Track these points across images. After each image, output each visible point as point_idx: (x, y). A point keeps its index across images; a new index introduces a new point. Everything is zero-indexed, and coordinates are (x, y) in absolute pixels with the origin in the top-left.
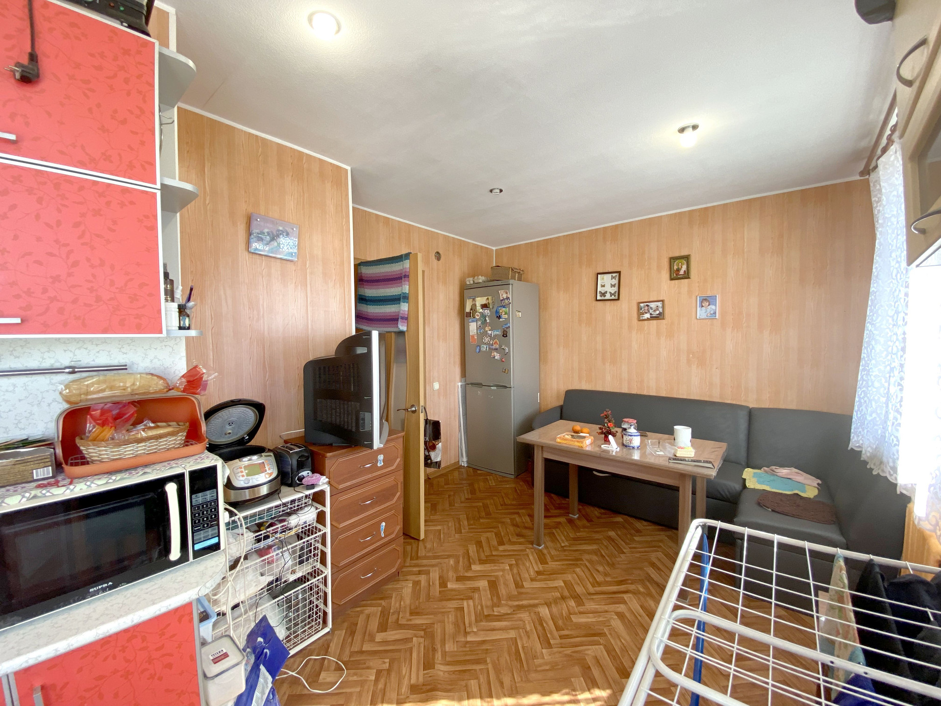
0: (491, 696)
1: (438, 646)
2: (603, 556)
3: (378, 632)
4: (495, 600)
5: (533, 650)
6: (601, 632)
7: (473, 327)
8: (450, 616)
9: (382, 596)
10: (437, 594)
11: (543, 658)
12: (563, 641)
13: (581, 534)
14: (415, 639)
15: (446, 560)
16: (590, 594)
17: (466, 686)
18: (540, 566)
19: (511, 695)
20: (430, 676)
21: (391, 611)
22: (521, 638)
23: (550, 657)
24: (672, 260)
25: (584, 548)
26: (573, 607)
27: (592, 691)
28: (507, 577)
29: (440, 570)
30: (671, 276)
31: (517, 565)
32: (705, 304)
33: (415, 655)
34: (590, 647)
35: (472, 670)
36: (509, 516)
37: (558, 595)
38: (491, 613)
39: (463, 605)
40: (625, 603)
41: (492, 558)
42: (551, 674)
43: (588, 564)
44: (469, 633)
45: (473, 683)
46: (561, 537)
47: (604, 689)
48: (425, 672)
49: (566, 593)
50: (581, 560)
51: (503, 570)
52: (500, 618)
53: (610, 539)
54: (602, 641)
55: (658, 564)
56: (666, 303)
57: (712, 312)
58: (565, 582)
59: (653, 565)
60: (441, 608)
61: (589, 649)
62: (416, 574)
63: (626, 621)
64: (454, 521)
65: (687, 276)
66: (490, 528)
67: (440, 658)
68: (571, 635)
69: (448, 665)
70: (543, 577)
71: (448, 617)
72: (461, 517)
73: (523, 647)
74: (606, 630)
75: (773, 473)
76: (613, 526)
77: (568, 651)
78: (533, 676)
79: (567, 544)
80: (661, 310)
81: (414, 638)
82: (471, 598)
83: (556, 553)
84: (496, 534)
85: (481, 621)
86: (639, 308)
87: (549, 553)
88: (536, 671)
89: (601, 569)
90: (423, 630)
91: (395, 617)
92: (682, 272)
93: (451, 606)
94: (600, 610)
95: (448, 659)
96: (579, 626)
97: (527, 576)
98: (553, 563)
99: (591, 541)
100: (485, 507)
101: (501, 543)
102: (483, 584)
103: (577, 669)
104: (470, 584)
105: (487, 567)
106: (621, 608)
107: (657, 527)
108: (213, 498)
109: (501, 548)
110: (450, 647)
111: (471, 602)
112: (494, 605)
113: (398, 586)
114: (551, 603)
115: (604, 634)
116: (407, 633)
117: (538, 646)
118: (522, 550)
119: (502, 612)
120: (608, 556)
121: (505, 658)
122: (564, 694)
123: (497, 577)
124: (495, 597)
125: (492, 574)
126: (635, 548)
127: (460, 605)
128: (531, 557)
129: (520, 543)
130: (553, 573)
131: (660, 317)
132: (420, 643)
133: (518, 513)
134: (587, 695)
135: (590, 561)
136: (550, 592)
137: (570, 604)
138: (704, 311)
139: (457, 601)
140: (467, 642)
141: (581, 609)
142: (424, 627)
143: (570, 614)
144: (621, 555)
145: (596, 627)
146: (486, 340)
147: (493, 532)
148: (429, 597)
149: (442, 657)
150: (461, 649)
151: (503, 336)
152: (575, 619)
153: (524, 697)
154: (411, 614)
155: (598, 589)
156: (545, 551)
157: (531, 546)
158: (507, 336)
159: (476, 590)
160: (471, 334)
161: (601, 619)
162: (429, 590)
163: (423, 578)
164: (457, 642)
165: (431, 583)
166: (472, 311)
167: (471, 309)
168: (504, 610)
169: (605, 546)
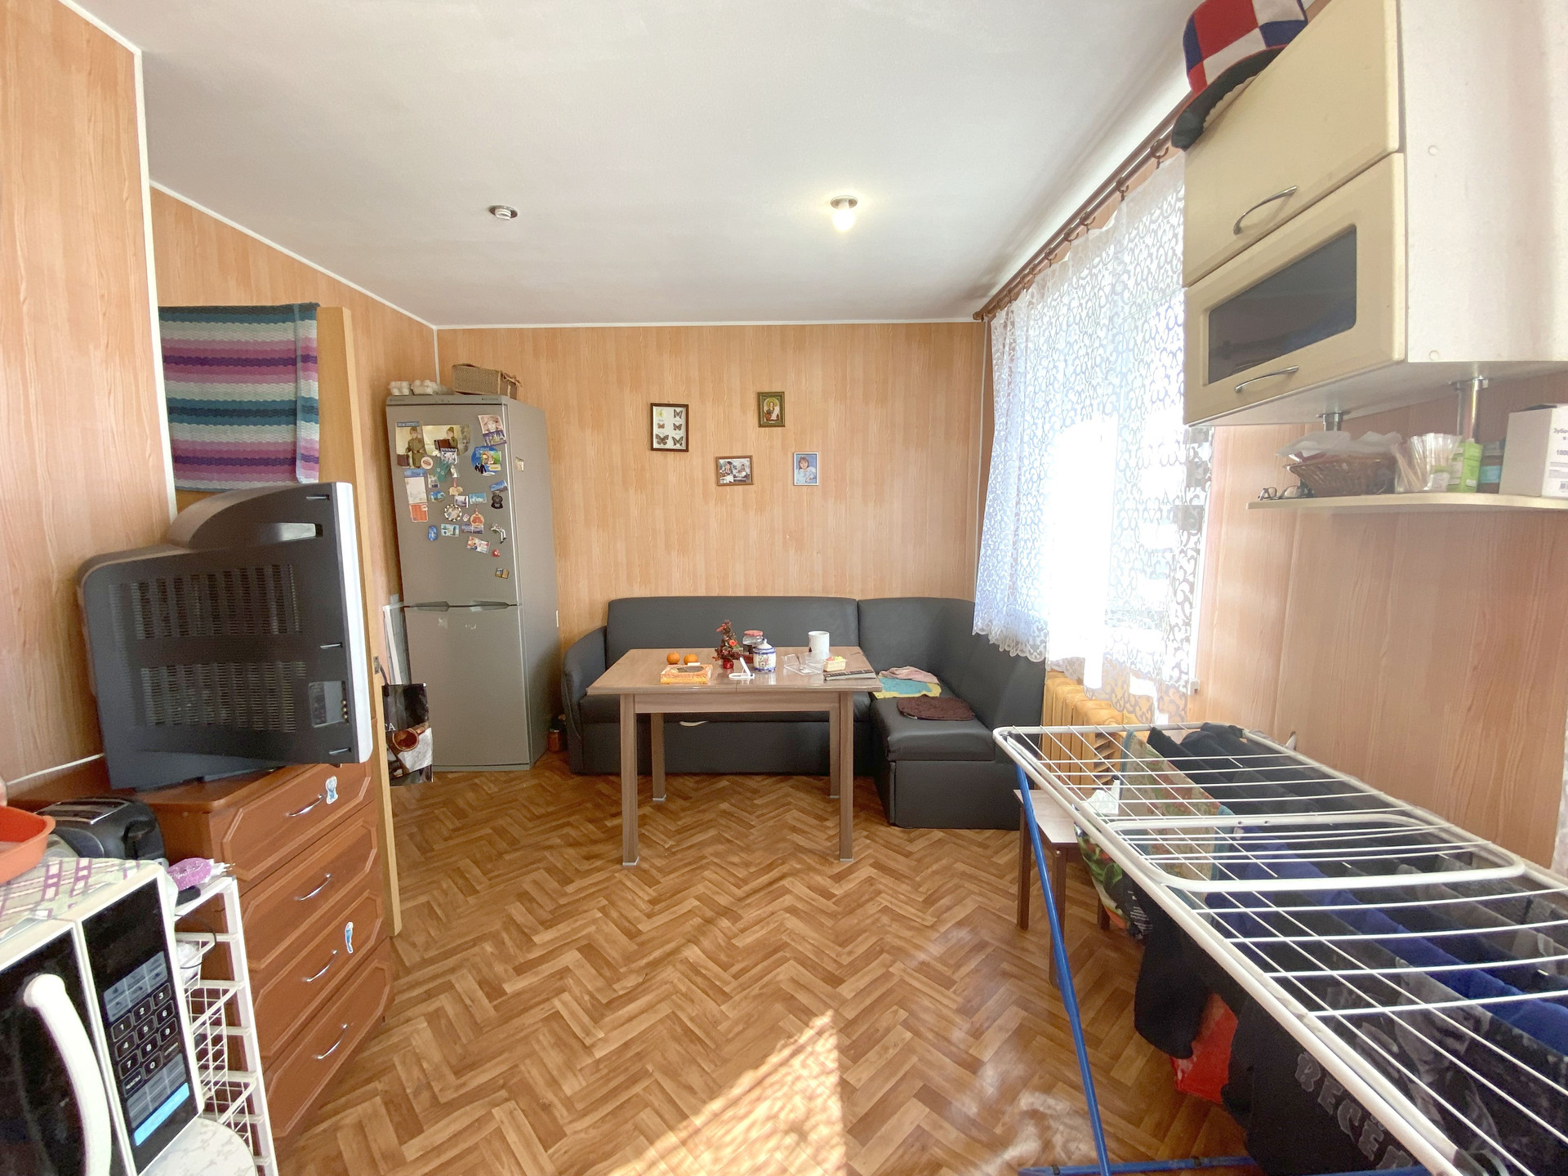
0: (684, 1117)
1: (549, 1096)
2: (729, 841)
3: (402, 1142)
4: (608, 974)
5: (709, 1015)
6: (781, 943)
7: (415, 489)
8: (541, 1037)
9: (367, 1076)
10: (492, 1012)
11: (727, 1017)
12: (742, 979)
13: (684, 821)
14: (495, 1111)
15: (476, 949)
16: (740, 900)
17: (636, 1127)
18: (650, 891)
19: (712, 1095)
20: (565, 1152)
21: (408, 1091)
22: (682, 1009)
23: (736, 1012)
24: (762, 396)
25: (700, 839)
26: (729, 928)
27: (811, 1024)
28: (606, 929)
29: (474, 972)
30: (760, 421)
31: (612, 903)
32: (804, 464)
33: (512, 1137)
34: (779, 969)
35: (632, 1097)
36: (555, 833)
37: (697, 921)
38: (615, 995)
39: (554, 1007)
40: (788, 891)
41: (563, 910)
42: (751, 1033)
43: (716, 860)
44: (593, 1045)
45: (646, 1117)
46: (658, 837)
47: (823, 1014)
48: (551, 1151)
49: (709, 914)
50: (704, 857)
51: (594, 921)
52: (630, 996)
53: (725, 813)
54: (788, 955)
55: (799, 825)
56: (754, 459)
57: (812, 477)
58: (698, 898)
59: (794, 829)
60: (513, 1035)
61: (778, 974)
62: (426, 1000)
63: (802, 914)
64: (450, 877)
65: (780, 422)
66: (531, 864)
67: (565, 1113)
68: (748, 966)
69: (585, 1115)
70: (663, 904)
71: (538, 1041)
72: (461, 864)
73: (692, 1019)
74: (785, 938)
75: (894, 676)
76: (721, 795)
77: (755, 990)
78: (728, 1049)
79: (671, 843)
80: (748, 471)
81: (493, 1111)
82: (562, 990)
83: (664, 863)
84: (548, 870)
85: (603, 1016)
86: (718, 467)
87: (653, 866)
88: (728, 1041)
89: (736, 859)
90: (503, 1087)
91: (425, 1096)
92: (774, 417)
93: (532, 1021)
94: (764, 915)
95: (580, 1106)
96: (749, 950)
97: (637, 913)
98: (667, 878)
99: (703, 826)
100: (501, 832)
101: (567, 881)
102: (571, 957)
103: (779, 1007)
104: (548, 969)
105: (563, 928)
106: (788, 900)
107: (774, 779)
108: (158, 979)
109: (570, 889)
110: (570, 1086)
111: (566, 996)
112: (610, 983)
113: (395, 1039)
114: (695, 937)
115: (786, 945)
116: (474, 1111)
117: (711, 1005)
118: (608, 879)
119: (629, 985)
120: (737, 839)
121: (674, 1051)
122: (781, 1050)
123: (588, 936)
124: (606, 969)
125: (579, 935)
126: (762, 815)
127: (550, 1010)
128: (629, 884)
129: (598, 870)
130: (677, 891)
131: (747, 481)
132: (511, 1113)
133: (568, 824)
134: (809, 1033)
135: (716, 854)
136: (684, 923)
137: (723, 925)
138: (802, 474)
139: (541, 1007)
140: (598, 1062)
141: (740, 925)
142: (501, 1082)
143: (730, 939)
144: (751, 831)
145: (772, 939)
146: (454, 514)
147: (539, 868)
148: (477, 1028)
149: (568, 1110)
150: (593, 1078)
151: (493, 506)
152: (739, 943)
153: (731, 1087)
154: (458, 1073)
155: (747, 888)
156: (645, 866)
157: (618, 867)
158: (501, 507)
159: (565, 972)
160: (411, 501)
161: (772, 926)
162: (472, 1016)
163: (444, 1001)
164: (581, 1070)
165: (468, 1002)
166: (410, 454)
167: (409, 449)
168: (631, 982)
169: (726, 826)
